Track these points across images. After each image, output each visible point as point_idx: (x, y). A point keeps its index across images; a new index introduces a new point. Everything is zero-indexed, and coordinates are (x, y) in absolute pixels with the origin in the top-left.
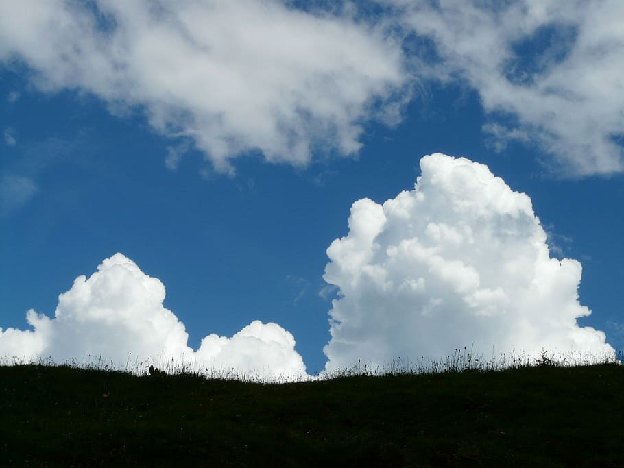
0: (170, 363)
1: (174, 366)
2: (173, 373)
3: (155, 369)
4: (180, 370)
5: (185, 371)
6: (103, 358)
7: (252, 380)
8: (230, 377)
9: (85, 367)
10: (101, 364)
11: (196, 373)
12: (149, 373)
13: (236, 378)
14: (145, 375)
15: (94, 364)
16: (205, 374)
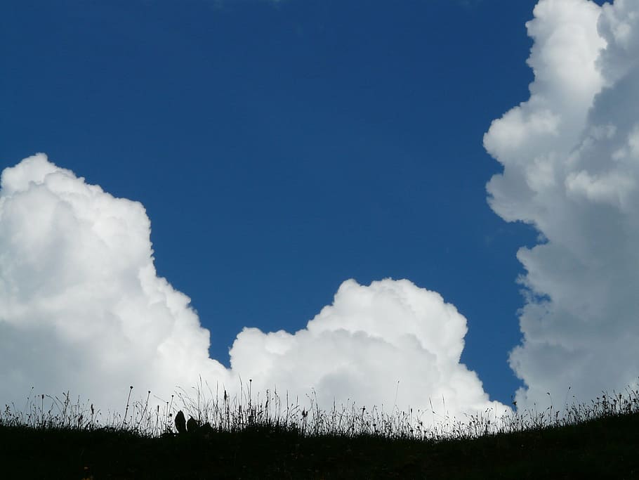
0: (221, 404)
1: (231, 410)
2: (228, 426)
3: (187, 418)
4: (245, 420)
5: (256, 420)
6: (73, 401)
7: (407, 431)
8: (358, 430)
9: (33, 423)
10: (68, 413)
11: (282, 422)
12: (175, 430)
13: (372, 430)
14: (167, 435)
15: (54, 414)
16: (300, 425)
